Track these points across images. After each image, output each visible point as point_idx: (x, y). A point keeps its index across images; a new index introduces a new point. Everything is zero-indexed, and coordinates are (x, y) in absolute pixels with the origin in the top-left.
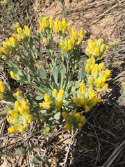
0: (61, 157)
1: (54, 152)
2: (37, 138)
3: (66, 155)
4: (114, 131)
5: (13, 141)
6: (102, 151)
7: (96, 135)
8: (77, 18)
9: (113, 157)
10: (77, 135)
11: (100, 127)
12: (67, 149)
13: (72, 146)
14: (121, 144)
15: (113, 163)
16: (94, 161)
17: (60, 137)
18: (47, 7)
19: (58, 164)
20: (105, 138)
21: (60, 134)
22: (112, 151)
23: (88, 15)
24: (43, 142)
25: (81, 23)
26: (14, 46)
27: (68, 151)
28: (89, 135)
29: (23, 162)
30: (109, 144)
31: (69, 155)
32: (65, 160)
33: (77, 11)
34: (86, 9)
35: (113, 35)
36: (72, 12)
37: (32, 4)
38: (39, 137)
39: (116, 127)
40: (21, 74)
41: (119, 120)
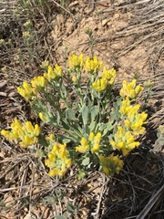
0: (93, 206)
1: (84, 202)
2: (64, 186)
3: (98, 205)
4: (150, 177)
5: (37, 190)
6: (137, 200)
7: (130, 182)
8: (104, 48)
9: (149, 206)
10: (109, 183)
11: (134, 174)
12: (99, 199)
13: (104, 195)
14: (158, 192)
15: (149, 212)
16: (129, 211)
17: (89, 185)
18: (68, 35)
19: (89, 214)
20: (140, 186)
21: (89, 182)
22: (148, 199)
23: (116, 46)
24: (71, 191)
25: (108, 55)
26: (42, 85)
27: (100, 200)
28: (122, 182)
29: (49, 213)
30: (145, 192)
31: (101, 205)
32: (97, 210)
33: (104, 40)
34: (114, 39)
35: (145, 69)
36: (98, 42)
37: (50, 31)
38: (67, 185)
39: (151, 173)
40: (51, 116)
41: (155, 165)
